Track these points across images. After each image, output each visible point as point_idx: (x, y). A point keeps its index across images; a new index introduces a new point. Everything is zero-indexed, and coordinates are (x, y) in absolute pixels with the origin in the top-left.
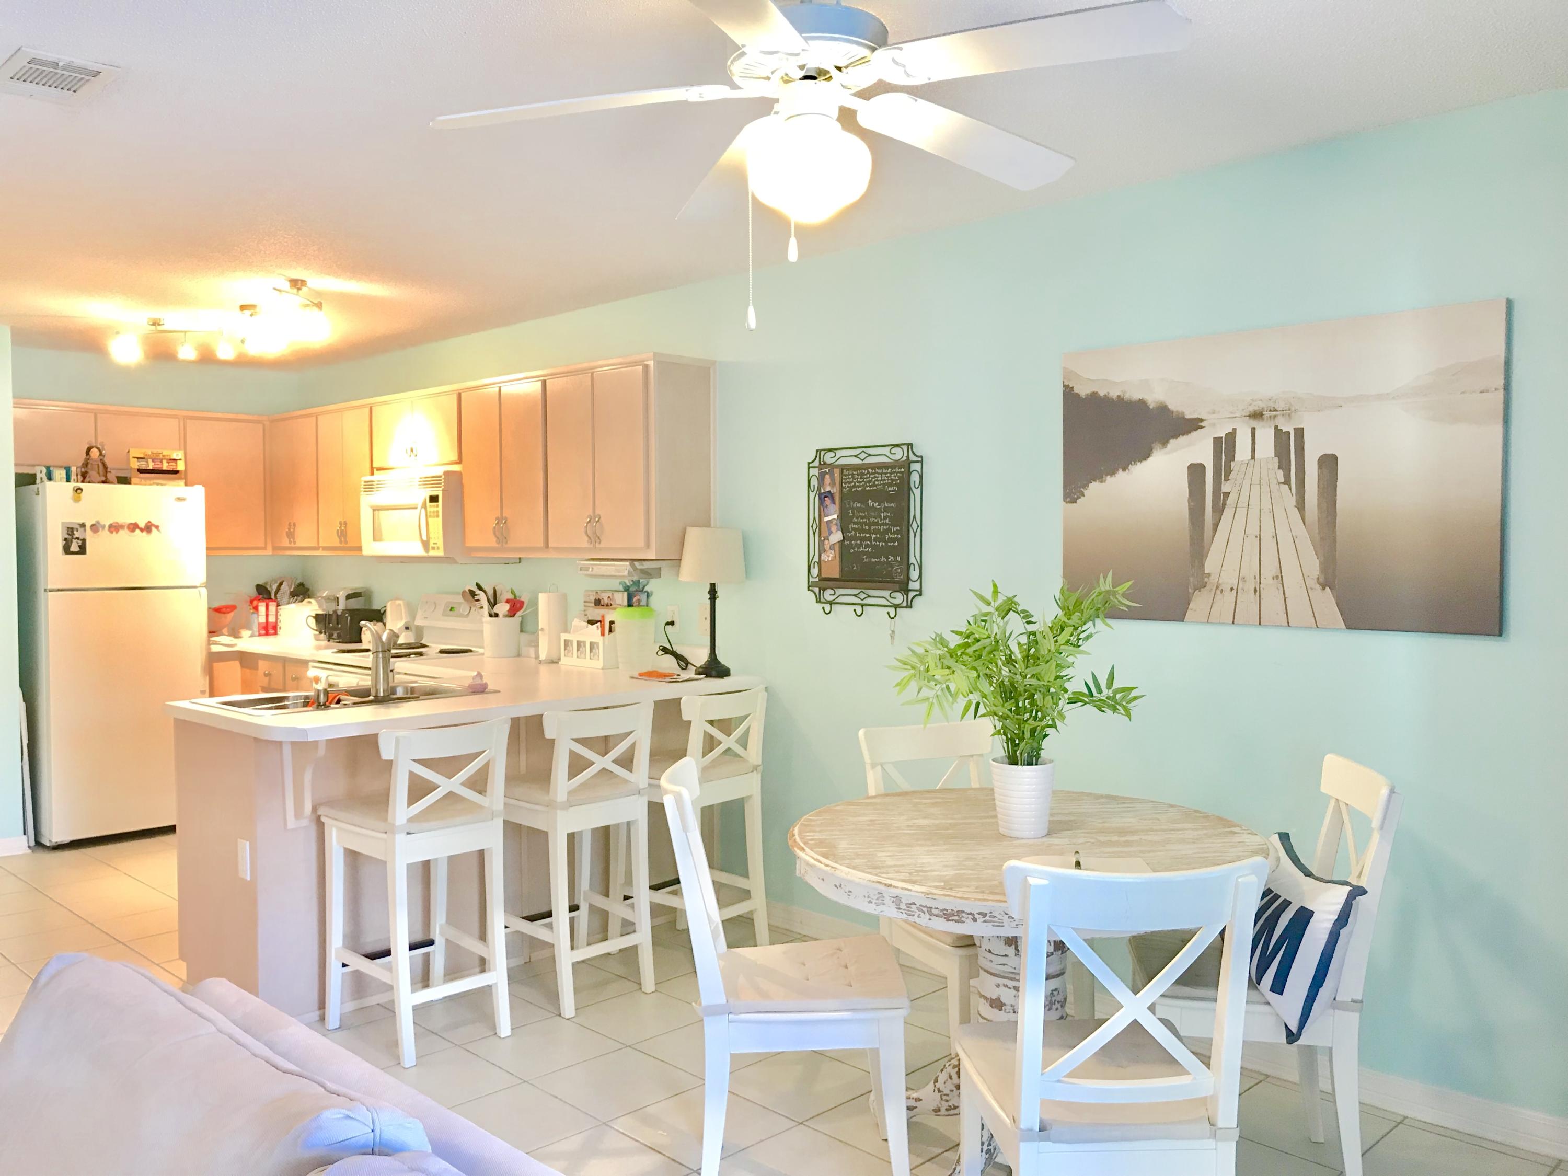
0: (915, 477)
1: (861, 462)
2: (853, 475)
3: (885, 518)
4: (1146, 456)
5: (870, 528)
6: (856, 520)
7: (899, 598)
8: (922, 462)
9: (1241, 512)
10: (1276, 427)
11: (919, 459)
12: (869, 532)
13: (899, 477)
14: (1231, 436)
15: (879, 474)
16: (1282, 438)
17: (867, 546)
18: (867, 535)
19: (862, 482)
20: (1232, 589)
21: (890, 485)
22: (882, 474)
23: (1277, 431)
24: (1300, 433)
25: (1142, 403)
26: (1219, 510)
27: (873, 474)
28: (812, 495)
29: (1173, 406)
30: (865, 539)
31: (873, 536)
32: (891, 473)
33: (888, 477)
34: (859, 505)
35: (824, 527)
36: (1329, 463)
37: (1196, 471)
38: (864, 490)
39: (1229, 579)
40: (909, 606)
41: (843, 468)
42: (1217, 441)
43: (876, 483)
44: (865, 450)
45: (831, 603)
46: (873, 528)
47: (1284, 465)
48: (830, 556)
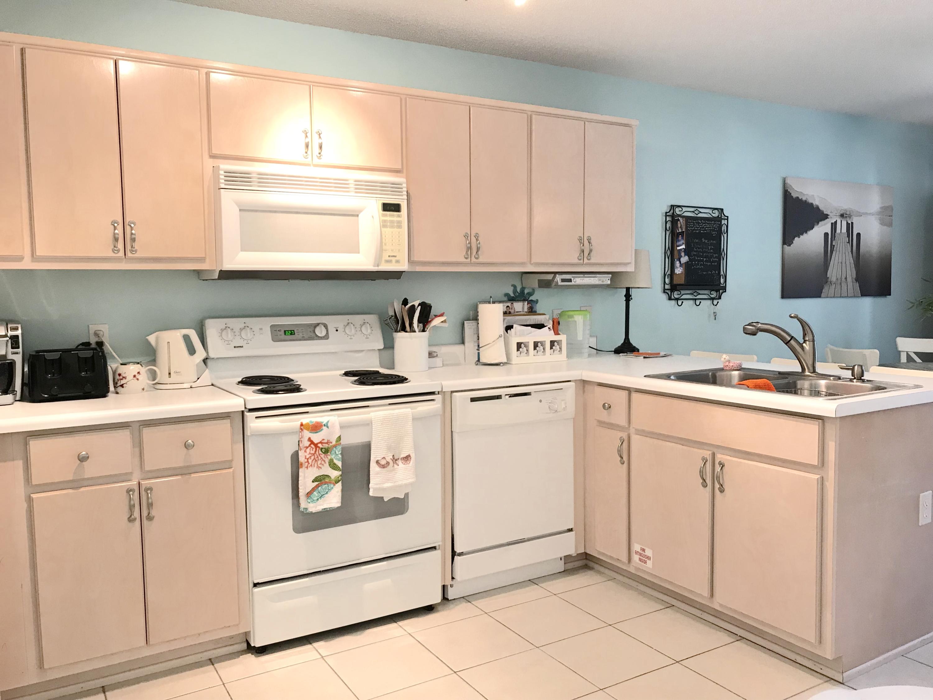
0: (724, 228)
1: (696, 216)
2: (693, 223)
3: (711, 249)
4: (812, 228)
5: (703, 255)
6: (695, 250)
7: (714, 295)
8: (727, 219)
9: (838, 252)
10: (847, 221)
11: (726, 218)
12: (702, 257)
13: (718, 226)
14: (836, 222)
15: (707, 223)
16: (848, 224)
17: (701, 265)
18: (702, 259)
19: (698, 227)
20: (834, 283)
21: (714, 231)
22: (709, 224)
23: (847, 222)
24: (852, 223)
25: (812, 204)
26: (832, 253)
27: (704, 223)
28: (668, 233)
29: (821, 208)
30: (699, 261)
31: (705, 259)
32: (714, 224)
33: (712, 226)
34: (697, 241)
35: (676, 253)
36: (859, 235)
37: (826, 235)
38: (700, 232)
39: (834, 279)
40: (720, 298)
41: (687, 218)
42: (832, 224)
43: (706, 229)
44: (698, 209)
45: (677, 299)
46: (704, 254)
47: (848, 236)
48: (679, 270)
